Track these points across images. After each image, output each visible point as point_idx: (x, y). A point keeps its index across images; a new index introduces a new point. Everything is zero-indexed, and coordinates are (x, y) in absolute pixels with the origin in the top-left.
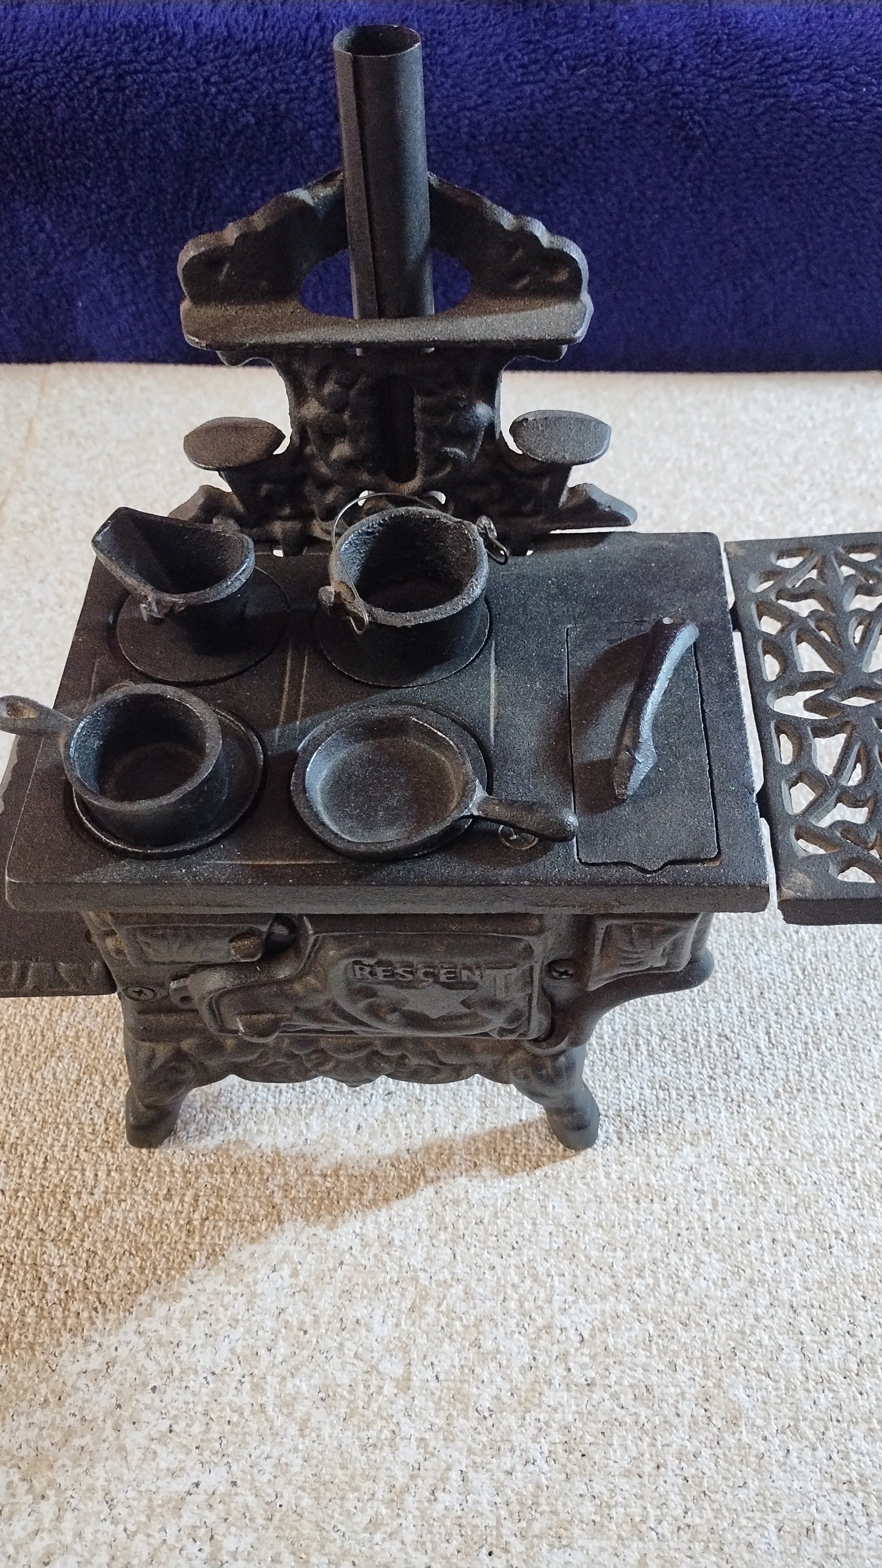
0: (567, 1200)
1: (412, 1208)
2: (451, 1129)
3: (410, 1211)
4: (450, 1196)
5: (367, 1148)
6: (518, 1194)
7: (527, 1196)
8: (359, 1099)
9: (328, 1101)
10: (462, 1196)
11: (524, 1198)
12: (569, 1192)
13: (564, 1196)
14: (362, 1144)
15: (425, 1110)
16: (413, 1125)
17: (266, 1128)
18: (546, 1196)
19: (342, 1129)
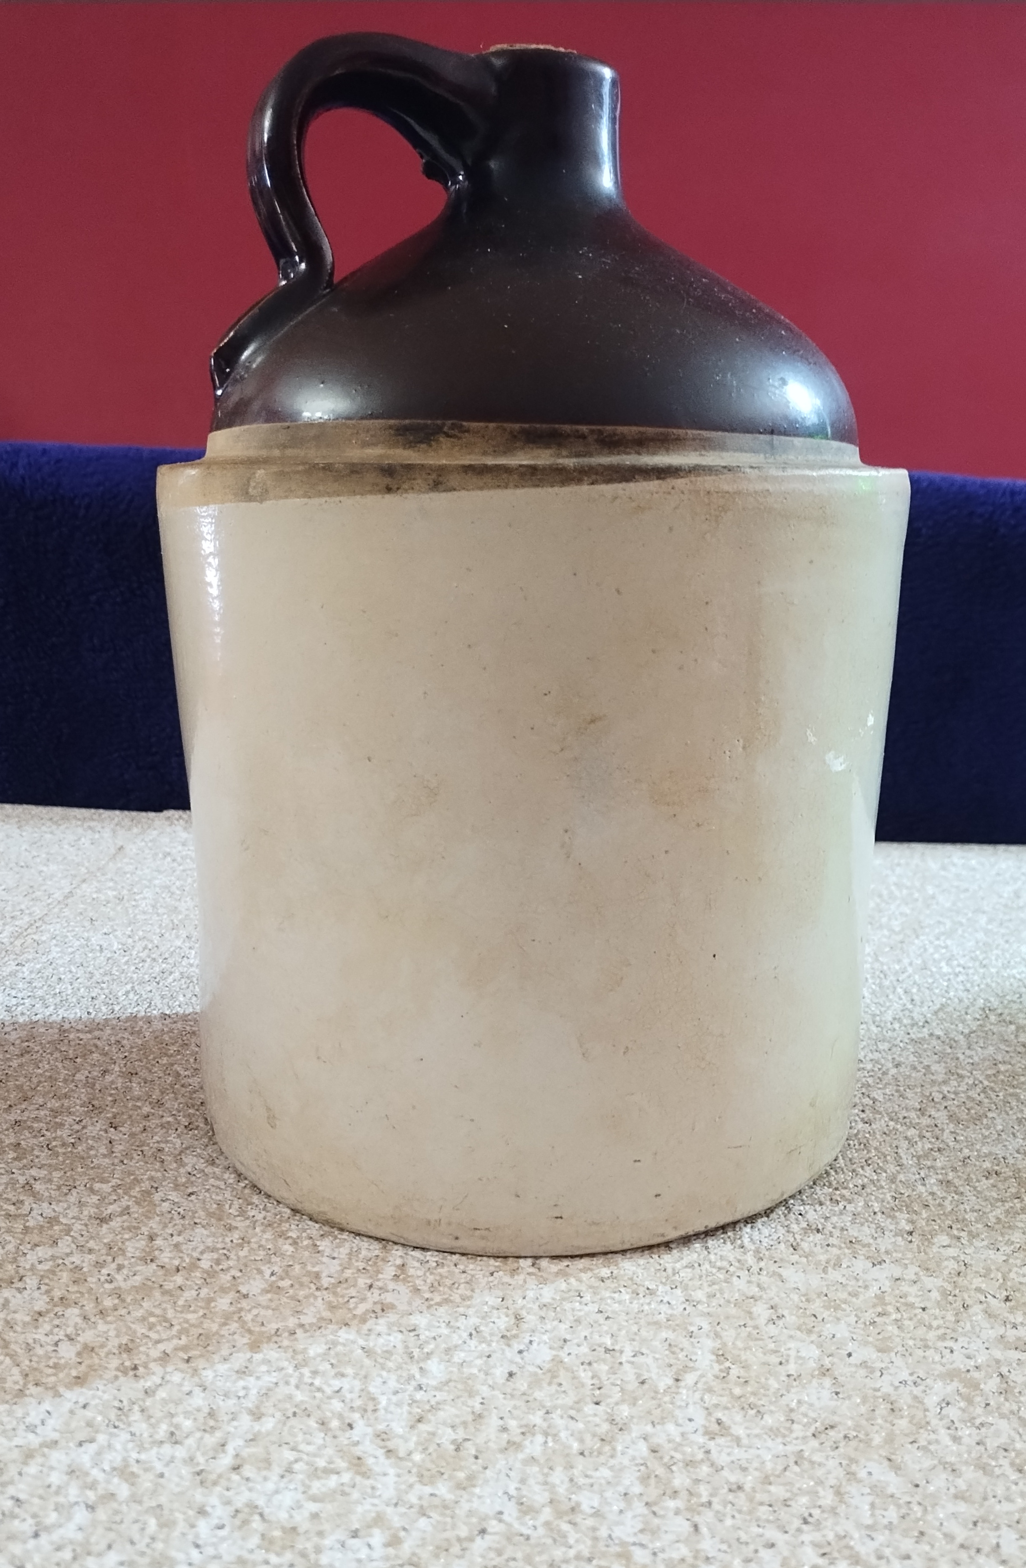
0: (891, 1467)
1: (611, 1468)
2: (670, 1382)
3: (605, 1473)
4: (678, 1456)
5: (525, 1398)
6: (802, 1457)
7: (817, 1458)
8: (509, 1346)
9: (456, 1346)
10: (700, 1456)
11: (812, 1463)
12: (893, 1457)
13: (886, 1463)
14: (518, 1393)
15: (623, 1360)
16: (604, 1377)
17: (349, 1371)
18: (852, 1460)
19: (482, 1375)
